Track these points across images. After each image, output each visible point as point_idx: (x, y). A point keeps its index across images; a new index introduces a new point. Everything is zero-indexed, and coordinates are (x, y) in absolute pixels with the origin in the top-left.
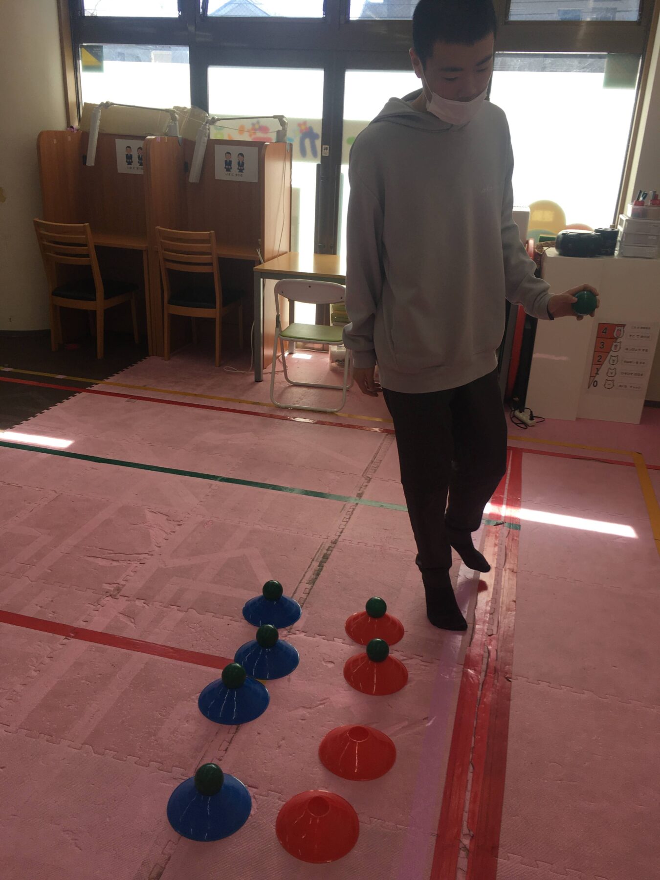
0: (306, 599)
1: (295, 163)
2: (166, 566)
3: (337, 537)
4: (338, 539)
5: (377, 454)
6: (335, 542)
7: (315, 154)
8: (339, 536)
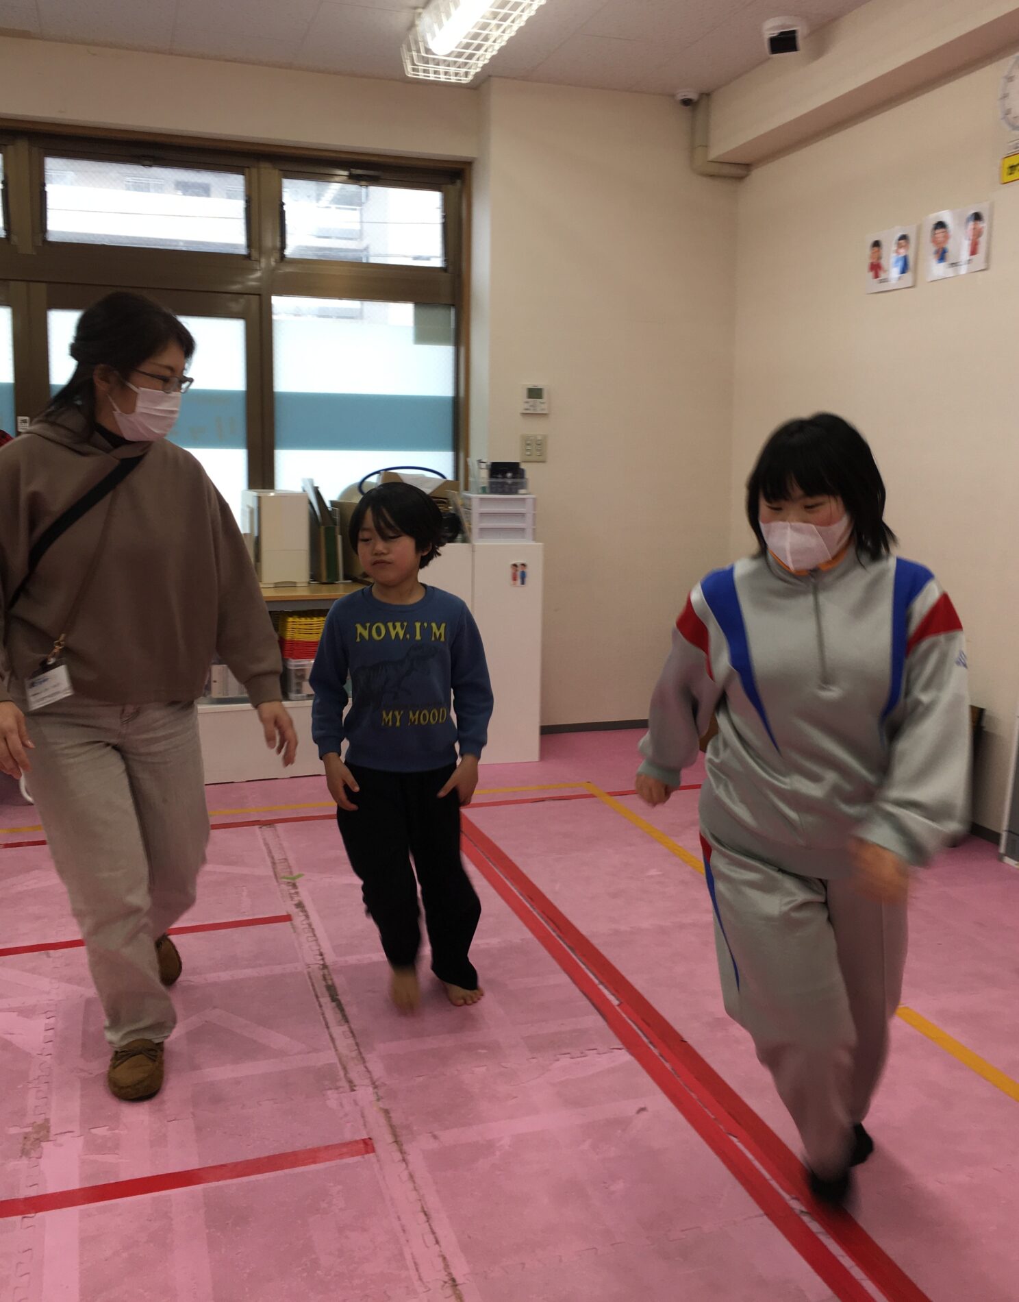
0: (357, 1044)
3: (321, 962)
4: (325, 963)
5: (270, 852)
6: (325, 966)
8: (323, 959)
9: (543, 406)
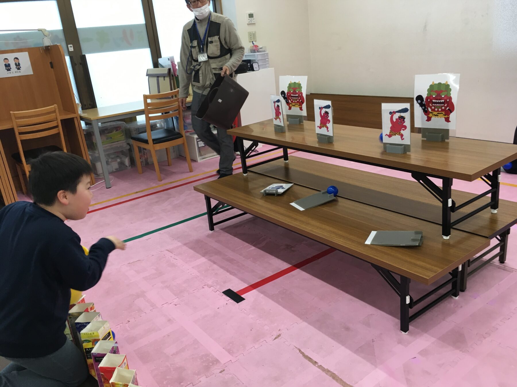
9: (254, 20)
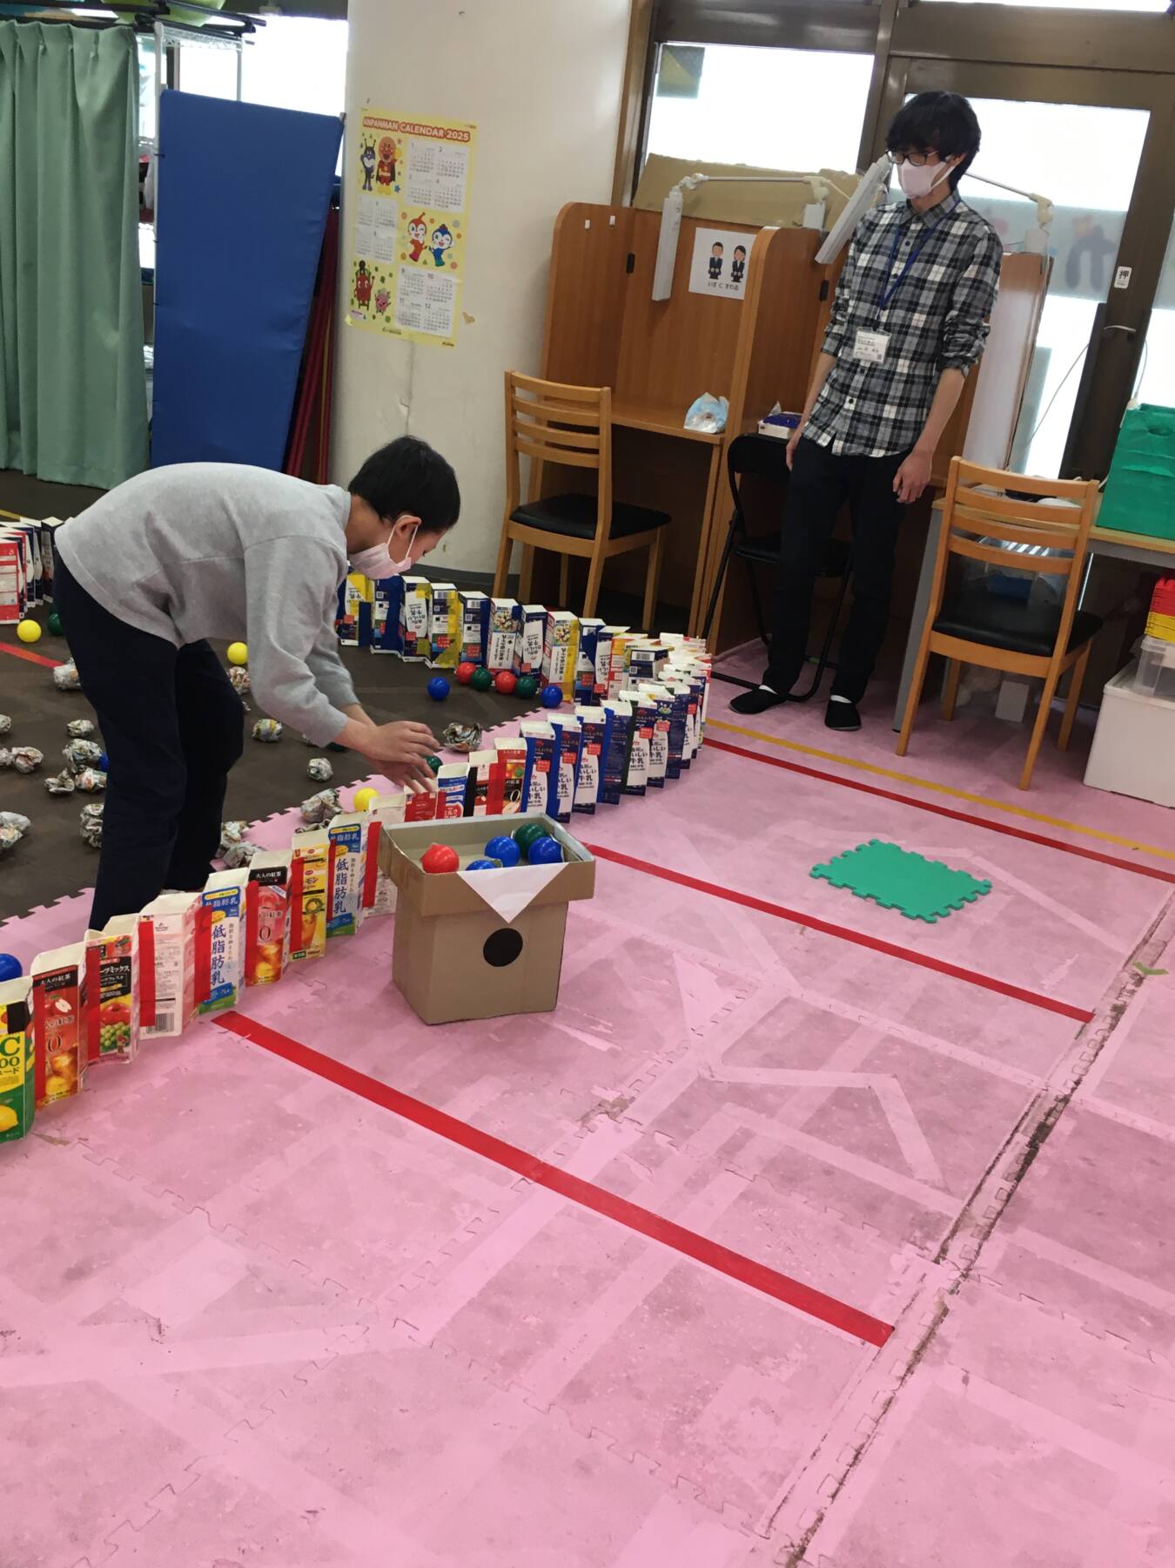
0: (1002, 1211)
1: (1050, 299)
2: (712, 1076)
3: (1068, 1092)
4: (1070, 1095)
5: (1156, 925)
6: (1066, 1100)
7: (1096, 285)
8: (1073, 1090)
